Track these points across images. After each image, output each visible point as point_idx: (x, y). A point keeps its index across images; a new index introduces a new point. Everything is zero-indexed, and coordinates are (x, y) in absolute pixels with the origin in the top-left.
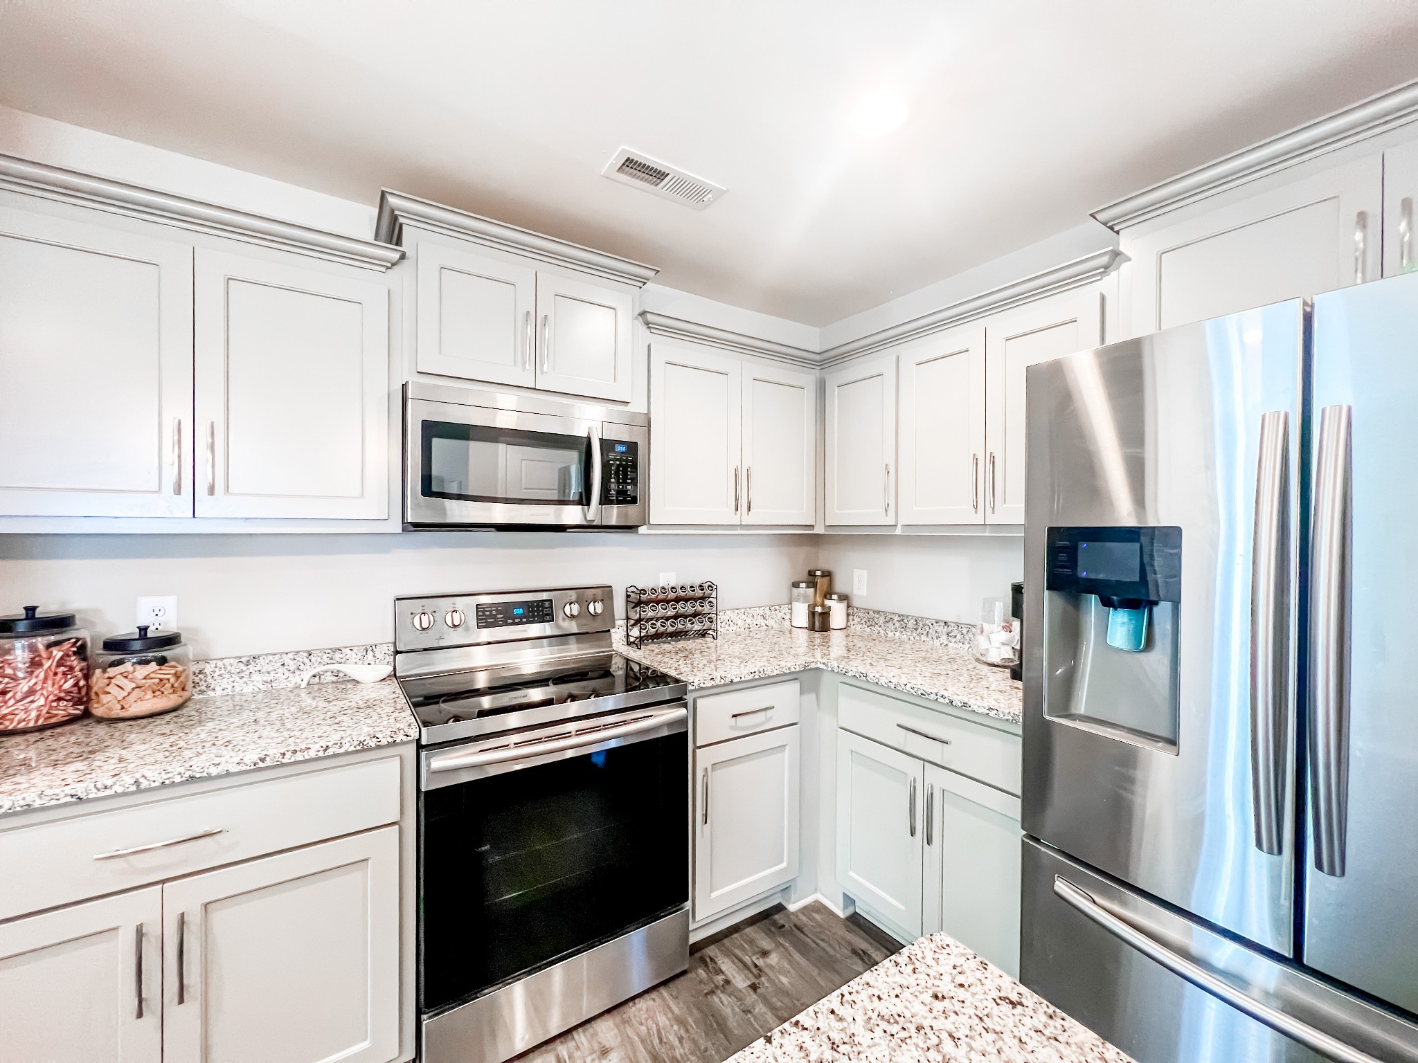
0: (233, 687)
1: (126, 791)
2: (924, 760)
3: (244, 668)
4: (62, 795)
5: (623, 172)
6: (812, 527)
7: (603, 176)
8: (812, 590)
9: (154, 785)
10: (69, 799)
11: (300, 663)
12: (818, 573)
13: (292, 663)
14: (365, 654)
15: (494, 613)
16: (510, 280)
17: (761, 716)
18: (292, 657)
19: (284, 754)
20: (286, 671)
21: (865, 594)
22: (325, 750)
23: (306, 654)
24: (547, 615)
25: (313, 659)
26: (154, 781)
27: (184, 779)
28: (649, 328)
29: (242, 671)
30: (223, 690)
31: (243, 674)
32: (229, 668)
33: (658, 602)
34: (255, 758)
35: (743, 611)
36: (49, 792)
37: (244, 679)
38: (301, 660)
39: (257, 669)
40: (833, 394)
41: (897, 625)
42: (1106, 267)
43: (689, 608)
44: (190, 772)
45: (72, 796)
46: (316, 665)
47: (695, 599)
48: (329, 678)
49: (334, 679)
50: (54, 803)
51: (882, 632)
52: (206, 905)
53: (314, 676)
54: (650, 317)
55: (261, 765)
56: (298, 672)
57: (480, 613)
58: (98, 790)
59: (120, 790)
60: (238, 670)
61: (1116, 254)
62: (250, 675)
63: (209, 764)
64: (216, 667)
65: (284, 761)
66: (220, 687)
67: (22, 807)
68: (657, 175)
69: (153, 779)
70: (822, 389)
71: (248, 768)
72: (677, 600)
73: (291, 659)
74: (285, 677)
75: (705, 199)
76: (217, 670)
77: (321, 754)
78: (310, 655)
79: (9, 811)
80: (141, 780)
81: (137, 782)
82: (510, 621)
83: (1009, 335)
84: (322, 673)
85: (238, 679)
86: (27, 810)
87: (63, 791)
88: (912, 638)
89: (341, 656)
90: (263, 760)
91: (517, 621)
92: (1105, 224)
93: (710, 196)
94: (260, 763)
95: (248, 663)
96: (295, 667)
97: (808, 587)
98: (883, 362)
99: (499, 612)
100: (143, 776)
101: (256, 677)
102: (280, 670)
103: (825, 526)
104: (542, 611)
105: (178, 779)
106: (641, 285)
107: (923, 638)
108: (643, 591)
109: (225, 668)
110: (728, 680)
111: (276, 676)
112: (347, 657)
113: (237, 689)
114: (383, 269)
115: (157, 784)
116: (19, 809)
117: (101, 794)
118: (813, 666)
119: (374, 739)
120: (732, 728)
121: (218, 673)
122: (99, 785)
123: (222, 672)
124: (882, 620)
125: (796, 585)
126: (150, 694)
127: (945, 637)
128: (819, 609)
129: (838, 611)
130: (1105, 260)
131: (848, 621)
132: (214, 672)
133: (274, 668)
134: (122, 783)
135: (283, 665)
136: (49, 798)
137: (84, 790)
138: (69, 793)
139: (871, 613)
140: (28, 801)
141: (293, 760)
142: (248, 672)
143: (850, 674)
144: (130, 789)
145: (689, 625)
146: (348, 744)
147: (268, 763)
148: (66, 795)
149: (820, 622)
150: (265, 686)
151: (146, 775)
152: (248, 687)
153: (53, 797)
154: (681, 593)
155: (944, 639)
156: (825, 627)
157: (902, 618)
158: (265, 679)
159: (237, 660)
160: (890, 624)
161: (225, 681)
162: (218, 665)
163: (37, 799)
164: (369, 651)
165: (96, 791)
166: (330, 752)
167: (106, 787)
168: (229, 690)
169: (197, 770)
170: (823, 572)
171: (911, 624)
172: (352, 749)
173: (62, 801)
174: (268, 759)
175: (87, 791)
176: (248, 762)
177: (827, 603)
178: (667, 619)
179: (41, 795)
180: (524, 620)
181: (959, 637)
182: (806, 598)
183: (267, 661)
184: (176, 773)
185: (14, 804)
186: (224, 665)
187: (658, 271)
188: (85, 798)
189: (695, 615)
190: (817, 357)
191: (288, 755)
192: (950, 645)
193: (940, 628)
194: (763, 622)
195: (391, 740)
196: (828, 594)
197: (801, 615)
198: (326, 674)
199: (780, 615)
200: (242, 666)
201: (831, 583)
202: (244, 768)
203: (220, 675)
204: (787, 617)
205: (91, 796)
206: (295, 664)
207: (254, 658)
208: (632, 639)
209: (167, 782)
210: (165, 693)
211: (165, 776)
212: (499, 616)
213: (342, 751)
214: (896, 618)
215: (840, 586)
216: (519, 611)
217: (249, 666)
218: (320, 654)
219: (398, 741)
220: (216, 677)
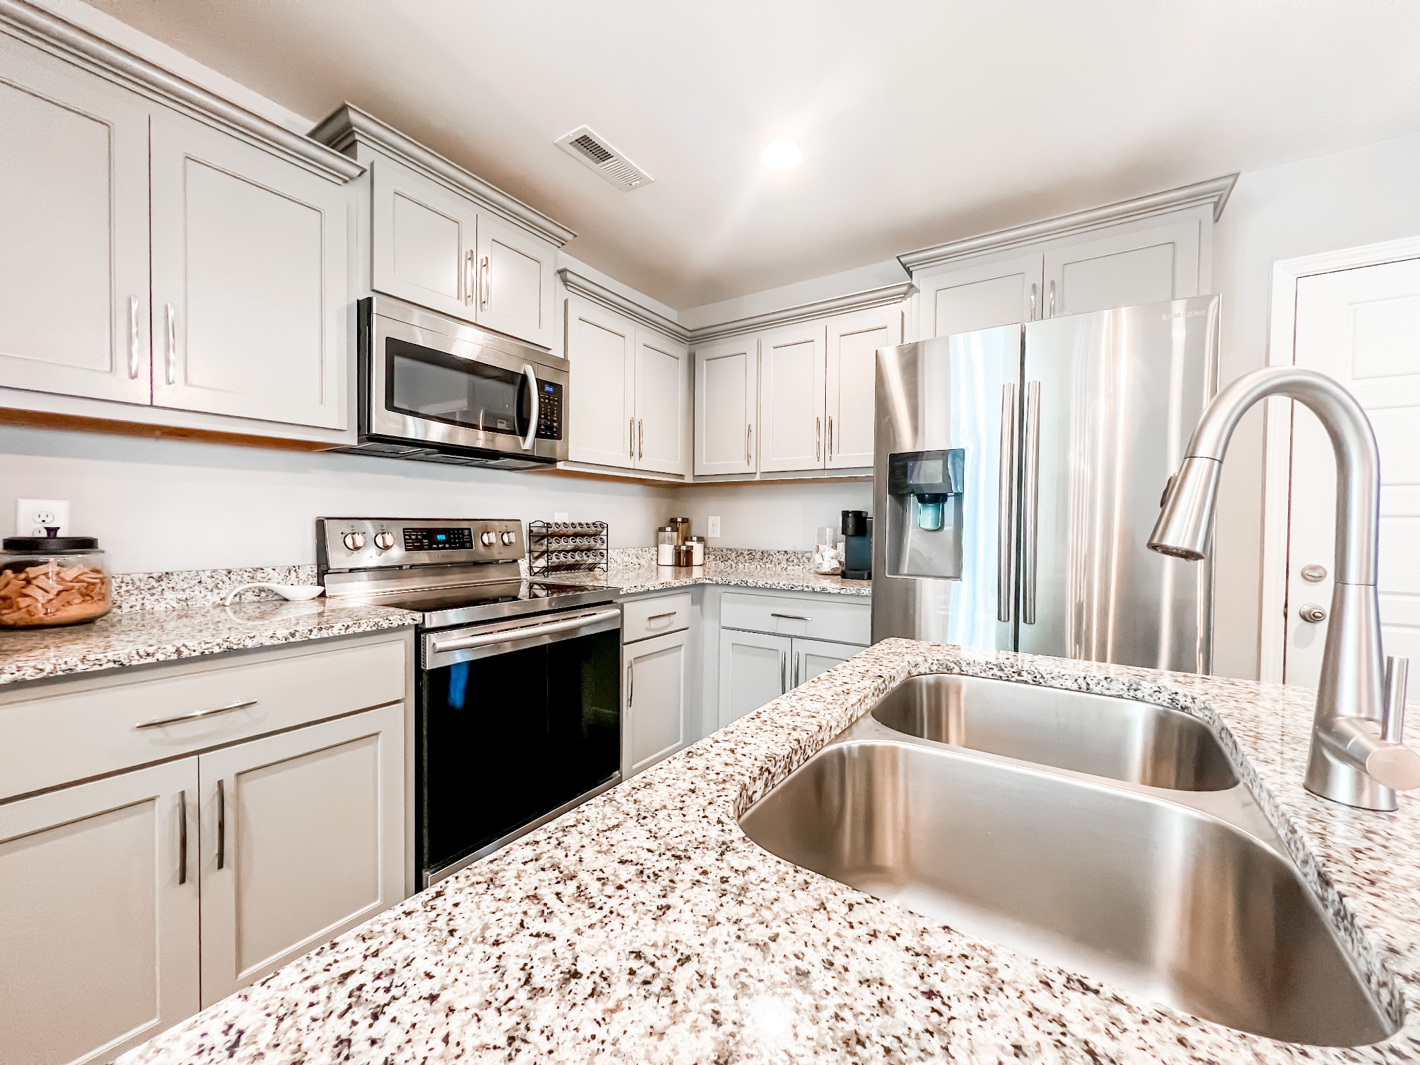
0: (143, 604)
1: (168, 659)
2: (791, 637)
3: (156, 585)
4: (105, 661)
5: (574, 146)
6: (681, 476)
7: (555, 144)
8: (676, 533)
9: (194, 654)
10: (111, 665)
11: (218, 581)
12: (679, 520)
13: (209, 581)
14: (287, 574)
15: (419, 537)
16: (457, 218)
17: (664, 621)
18: (210, 575)
19: (311, 631)
20: (202, 588)
21: (718, 536)
22: (347, 629)
23: (225, 572)
24: (467, 542)
25: (233, 578)
26: (194, 651)
27: (222, 650)
28: (566, 285)
29: (153, 588)
30: (131, 607)
31: (154, 591)
32: (138, 583)
33: (560, 536)
34: (286, 633)
35: (621, 550)
36: (92, 657)
37: (156, 597)
38: (220, 578)
39: (169, 586)
40: (702, 367)
41: (747, 557)
42: (905, 294)
43: (584, 543)
44: (228, 644)
45: (115, 662)
46: (236, 584)
47: (590, 536)
48: (250, 597)
49: (256, 599)
50: (97, 668)
51: (734, 565)
52: (239, 774)
53: (235, 596)
54: (569, 276)
55: (292, 640)
56: (216, 591)
57: (407, 537)
58: (141, 657)
59: (162, 658)
60: (149, 586)
61: (911, 286)
62: (162, 592)
63: (244, 636)
64: (122, 582)
65: (312, 637)
66: (130, 603)
67: (64, 671)
68: (601, 155)
69: (193, 648)
70: (692, 361)
71: (280, 642)
72: (576, 535)
73: (208, 577)
74: (202, 595)
75: (633, 184)
76: (123, 585)
77: (343, 632)
78: (229, 573)
79: (51, 675)
80: (183, 649)
81: (178, 651)
82: (435, 546)
83: (844, 333)
84: (242, 592)
85: (149, 596)
86: (68, 675)
87: (106, 656)
88: (759, 566)
89: (263, 575)
90: (293, 635)
91: (440, 546)
92: (904, 265)
93: (638, 182)
94: (291, 638)
95: (160, 579)
96: (212, 585)
97: (672, 531)
98: (746, 343)
99: (424, 537)
100: (184, 645)
101: (169, 594)
102: (196, 588)
103: (694, 476)
104: (462, 538)
105: (216, 650)
106: (560, 245)
107: (768, 565)
108: (548, 525)
109: (133, 583)
110: (646, 588)
111: (192, 594)
112: (269, 577)
113: (148, 607)
114: (340, 182)
115: (197, 654)
116: (60, 673)
117: (143, 661)
118: (700, 581)
119: (387, 621)
120: (648, 629)
121: (124, 588)
122: (142, 653)
123: (130, 587)
124: (734, 555)
125: (662, 530)
126: (78, 599)
127: (784, 562)
128: (684, 548)
129: (698, 549)
130: (905, 288)
131: (704, 559)
132: (121, 587)
133: (189, 585)
134: (164, 651)
135: (200, 582)
136: (92, 663)
137: (126, 656)
138: (112, 659)
139: (725, 550)
140: (70, 665)
141: (319, 637)
142: (160, 589)
143: (732, 584)
144: (172, 658)
145: (585, 558)
146: (366, 625)
147: (298, 638)
148: (109, 661)
149: (683, 560)
150: (180, 605)
151: (186, 644)
152: (159, 605)
153: (96, 662)
154: (579, 529)
155: (784, 564)
156: (689, 564)
157: (750, 552)
158: (179, 597)
159: (147, 576)
160: (741, 558)
161: (133, 598)
162: (124, 579)
163: (79, 663)
164: (292, 572)
165: (138, 658)
166: (350, 631)
167: (148, 655)
168: (138, 608)
169: (235, 641)
170: (683, 519)
171: (758, 556)
172: (368, 629)
173: (105, 667)
174: (297, 634)
175: (130, 658)
176: (280, 637)
177: (689, 543)
178: (568, 552)
179: (83, 660)
180: (447, 546)
181: (795, 561)
182: (671, 541)
183: (182, 578)
184: (215, 644)
185: (55, 668)
186: (132, 580)
187: (576, 236)
188: (128, 665)
189: (589, 550)
190: (689, 334)
191: (315, 631)
192: (789, 568)
193: (783, 558)
194: (635, 561)
195: (401, 623)
196: (687, 538)
197: (667, 553)
198: (247, 594)
199: (649, 556)
200: (153, 582)
201: (689, 528)
202: (276, 642)
203: (128, 591)
204: (655, 558)
205: (134, 663)
206: (213, 582)
207: (167, 573)
208: (536, 570)
209: (207, 652)
210: (95, 599)
211: (204, 646)
212: (424, 541)
213: (360, 630)
214: (746, 553)
215: (696, 531)
216: (441, 537)
217: (161, 583)
218: (240, 573)
219: (406, 624)
220: (123, 593)
